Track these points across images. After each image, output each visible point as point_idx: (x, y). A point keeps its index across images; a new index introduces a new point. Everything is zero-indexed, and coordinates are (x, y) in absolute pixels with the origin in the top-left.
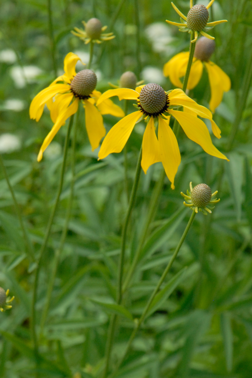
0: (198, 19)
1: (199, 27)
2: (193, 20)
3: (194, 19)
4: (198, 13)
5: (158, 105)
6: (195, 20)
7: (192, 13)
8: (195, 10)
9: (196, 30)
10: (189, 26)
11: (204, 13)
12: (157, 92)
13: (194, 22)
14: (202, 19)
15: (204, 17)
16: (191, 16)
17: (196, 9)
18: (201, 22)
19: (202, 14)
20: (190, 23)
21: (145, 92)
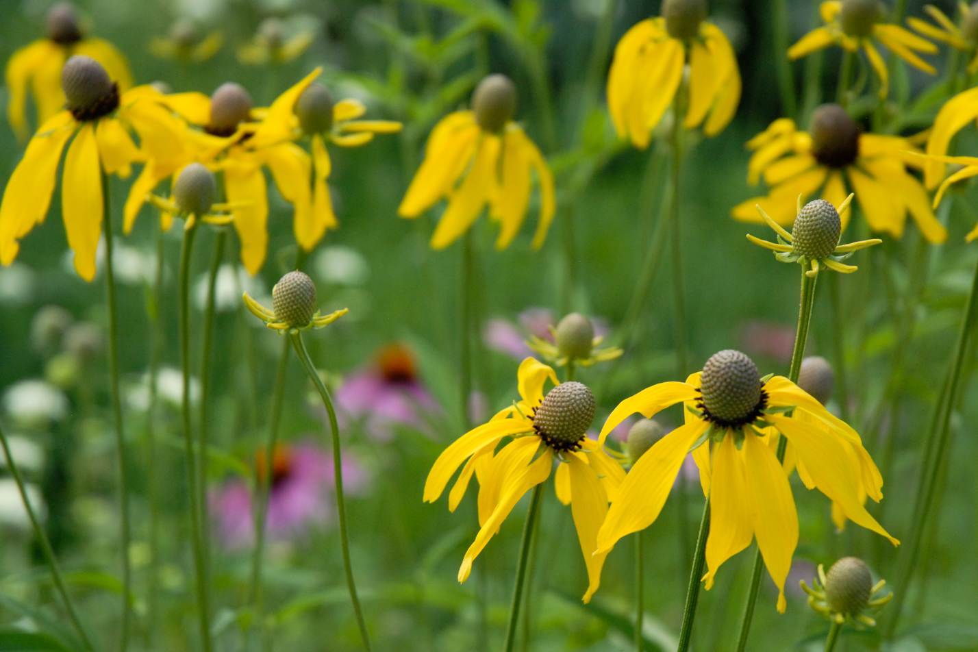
0: (818, 229)
1: (821, 248)
2: (807, 233)
3: (809, 231)
4: (818, 216)
5: (744, 396)
6: (811, 232)
7: (803, 217)
8: (811, 210)
9: (813, 256)
10: (797, 250)
11: (830, 216)
12: (740, 366)
13: (808, 237)
14: (827, 228)
15: (830, 226)
16: (801, 224)
17: (813, 209)
18: (824, 237)
19: (827, 217)
20: (801, 240)
21: (714, 366)
